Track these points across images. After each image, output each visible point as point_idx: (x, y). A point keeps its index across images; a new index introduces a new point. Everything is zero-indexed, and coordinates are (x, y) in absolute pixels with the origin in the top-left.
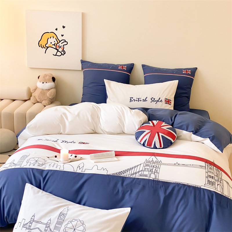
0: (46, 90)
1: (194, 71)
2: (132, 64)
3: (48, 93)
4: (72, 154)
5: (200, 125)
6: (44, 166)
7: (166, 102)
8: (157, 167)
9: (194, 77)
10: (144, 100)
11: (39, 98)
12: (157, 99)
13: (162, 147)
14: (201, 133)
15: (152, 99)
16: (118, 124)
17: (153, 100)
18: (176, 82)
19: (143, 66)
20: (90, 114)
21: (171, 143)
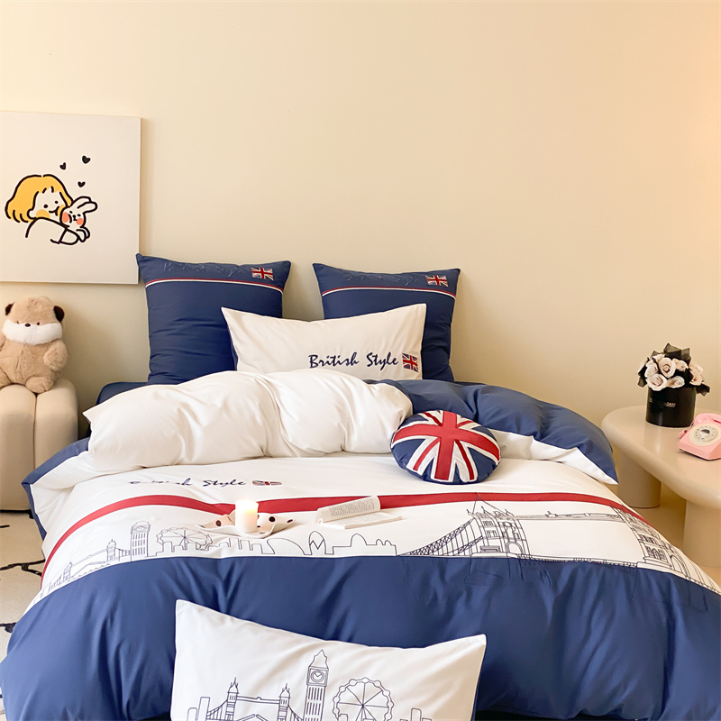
0: (38, 345)
1: (454, 275)
2: (284, 262)
3: (47, 354)
5: (541, 416)
6: (213, 549)
7: (406, 364)
9: (455, 295)
10: (348, 360)
11: (18, 369)
12: (382, 357)
15: (370, 357)
17: (373, 359)
18: (420, 309)
19: (318, 268)
21: (494, 466)
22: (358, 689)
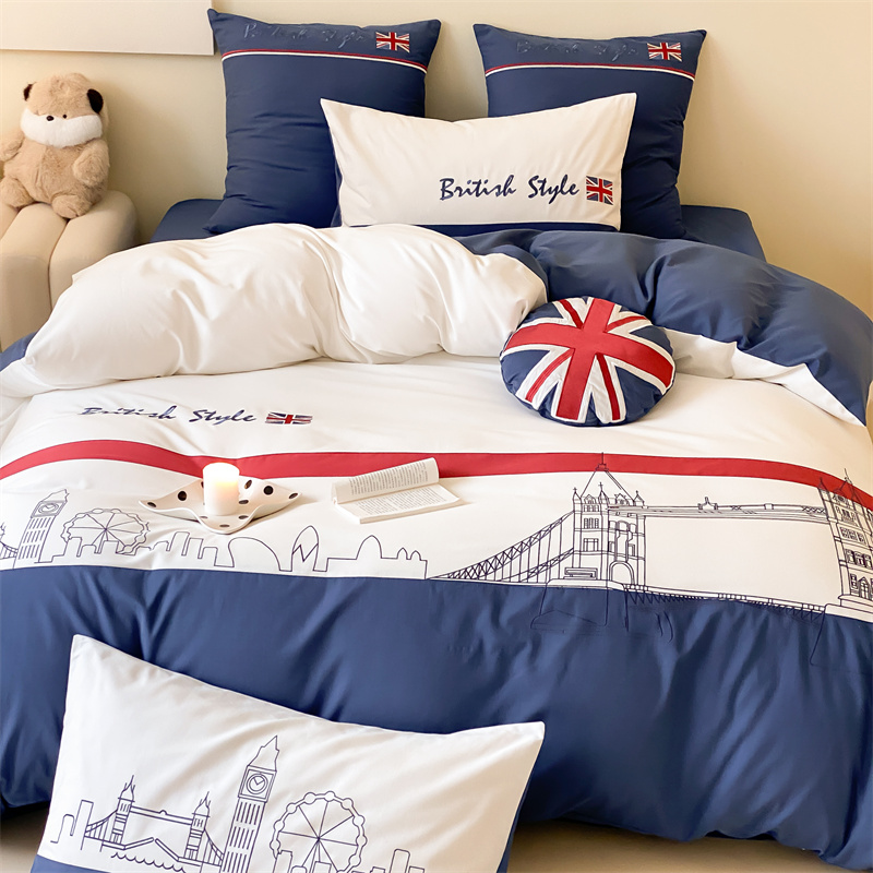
0: (66, 148)
1: (694, 42)
2: (430, 22)
3: (77, 162)
4: (248, 479)
5: (759, 303)
6: (143, 553)
7: (592, 193)
8: (633, 529)
9: (693, 74)
10: (499, 187)
11: (38, 183)
12: (553, 183)
13: (622, 418)
14: (772, 344)
15: (534, 183)
16: (422, 319)
17: (538, 186)
18: (630, 99)
19: (481, 31)
20: (300, 283)
21: (658, 397)
22: (314, 811)
